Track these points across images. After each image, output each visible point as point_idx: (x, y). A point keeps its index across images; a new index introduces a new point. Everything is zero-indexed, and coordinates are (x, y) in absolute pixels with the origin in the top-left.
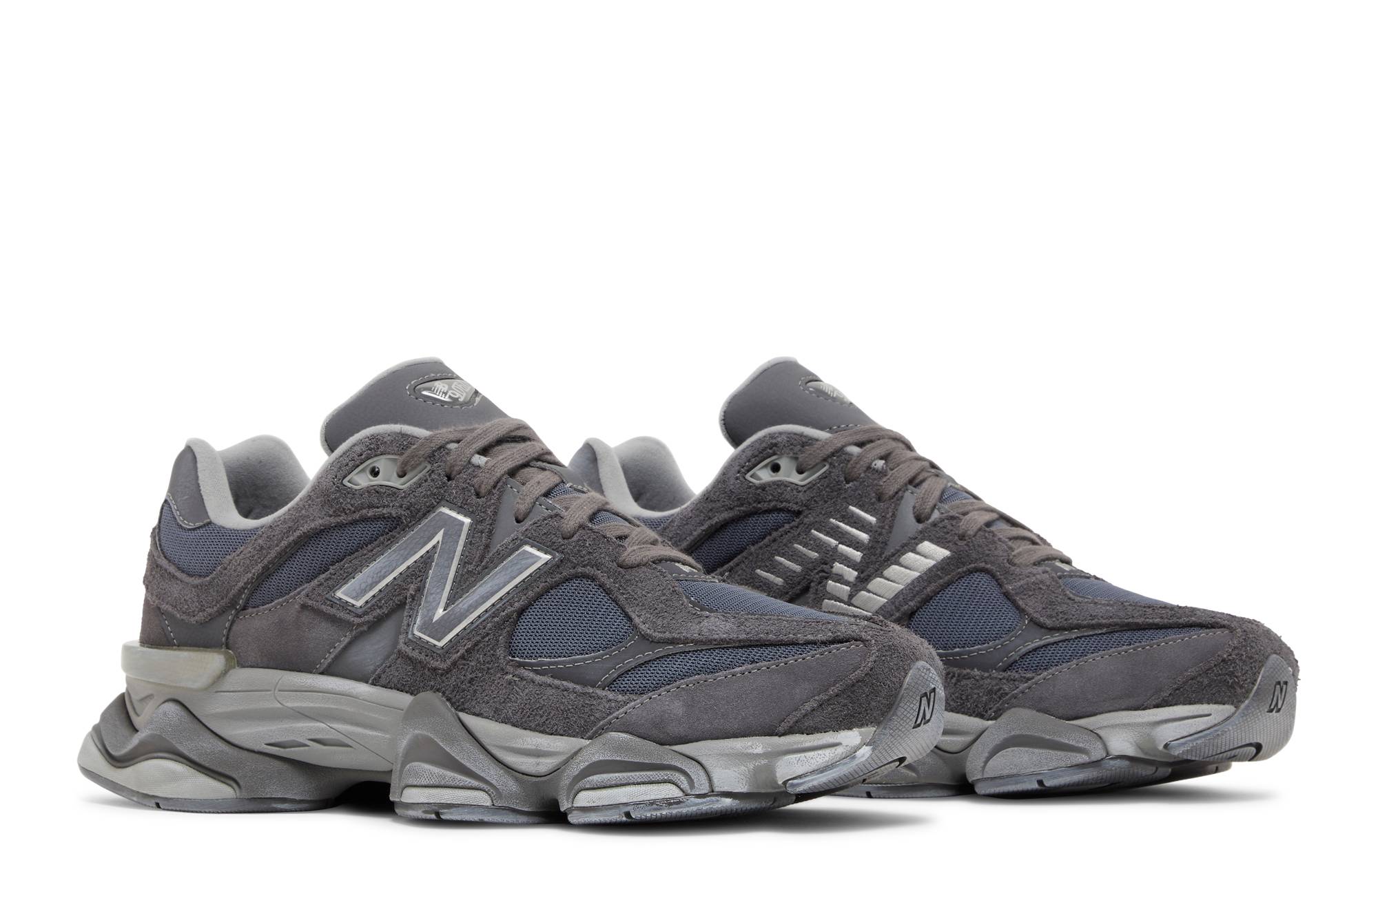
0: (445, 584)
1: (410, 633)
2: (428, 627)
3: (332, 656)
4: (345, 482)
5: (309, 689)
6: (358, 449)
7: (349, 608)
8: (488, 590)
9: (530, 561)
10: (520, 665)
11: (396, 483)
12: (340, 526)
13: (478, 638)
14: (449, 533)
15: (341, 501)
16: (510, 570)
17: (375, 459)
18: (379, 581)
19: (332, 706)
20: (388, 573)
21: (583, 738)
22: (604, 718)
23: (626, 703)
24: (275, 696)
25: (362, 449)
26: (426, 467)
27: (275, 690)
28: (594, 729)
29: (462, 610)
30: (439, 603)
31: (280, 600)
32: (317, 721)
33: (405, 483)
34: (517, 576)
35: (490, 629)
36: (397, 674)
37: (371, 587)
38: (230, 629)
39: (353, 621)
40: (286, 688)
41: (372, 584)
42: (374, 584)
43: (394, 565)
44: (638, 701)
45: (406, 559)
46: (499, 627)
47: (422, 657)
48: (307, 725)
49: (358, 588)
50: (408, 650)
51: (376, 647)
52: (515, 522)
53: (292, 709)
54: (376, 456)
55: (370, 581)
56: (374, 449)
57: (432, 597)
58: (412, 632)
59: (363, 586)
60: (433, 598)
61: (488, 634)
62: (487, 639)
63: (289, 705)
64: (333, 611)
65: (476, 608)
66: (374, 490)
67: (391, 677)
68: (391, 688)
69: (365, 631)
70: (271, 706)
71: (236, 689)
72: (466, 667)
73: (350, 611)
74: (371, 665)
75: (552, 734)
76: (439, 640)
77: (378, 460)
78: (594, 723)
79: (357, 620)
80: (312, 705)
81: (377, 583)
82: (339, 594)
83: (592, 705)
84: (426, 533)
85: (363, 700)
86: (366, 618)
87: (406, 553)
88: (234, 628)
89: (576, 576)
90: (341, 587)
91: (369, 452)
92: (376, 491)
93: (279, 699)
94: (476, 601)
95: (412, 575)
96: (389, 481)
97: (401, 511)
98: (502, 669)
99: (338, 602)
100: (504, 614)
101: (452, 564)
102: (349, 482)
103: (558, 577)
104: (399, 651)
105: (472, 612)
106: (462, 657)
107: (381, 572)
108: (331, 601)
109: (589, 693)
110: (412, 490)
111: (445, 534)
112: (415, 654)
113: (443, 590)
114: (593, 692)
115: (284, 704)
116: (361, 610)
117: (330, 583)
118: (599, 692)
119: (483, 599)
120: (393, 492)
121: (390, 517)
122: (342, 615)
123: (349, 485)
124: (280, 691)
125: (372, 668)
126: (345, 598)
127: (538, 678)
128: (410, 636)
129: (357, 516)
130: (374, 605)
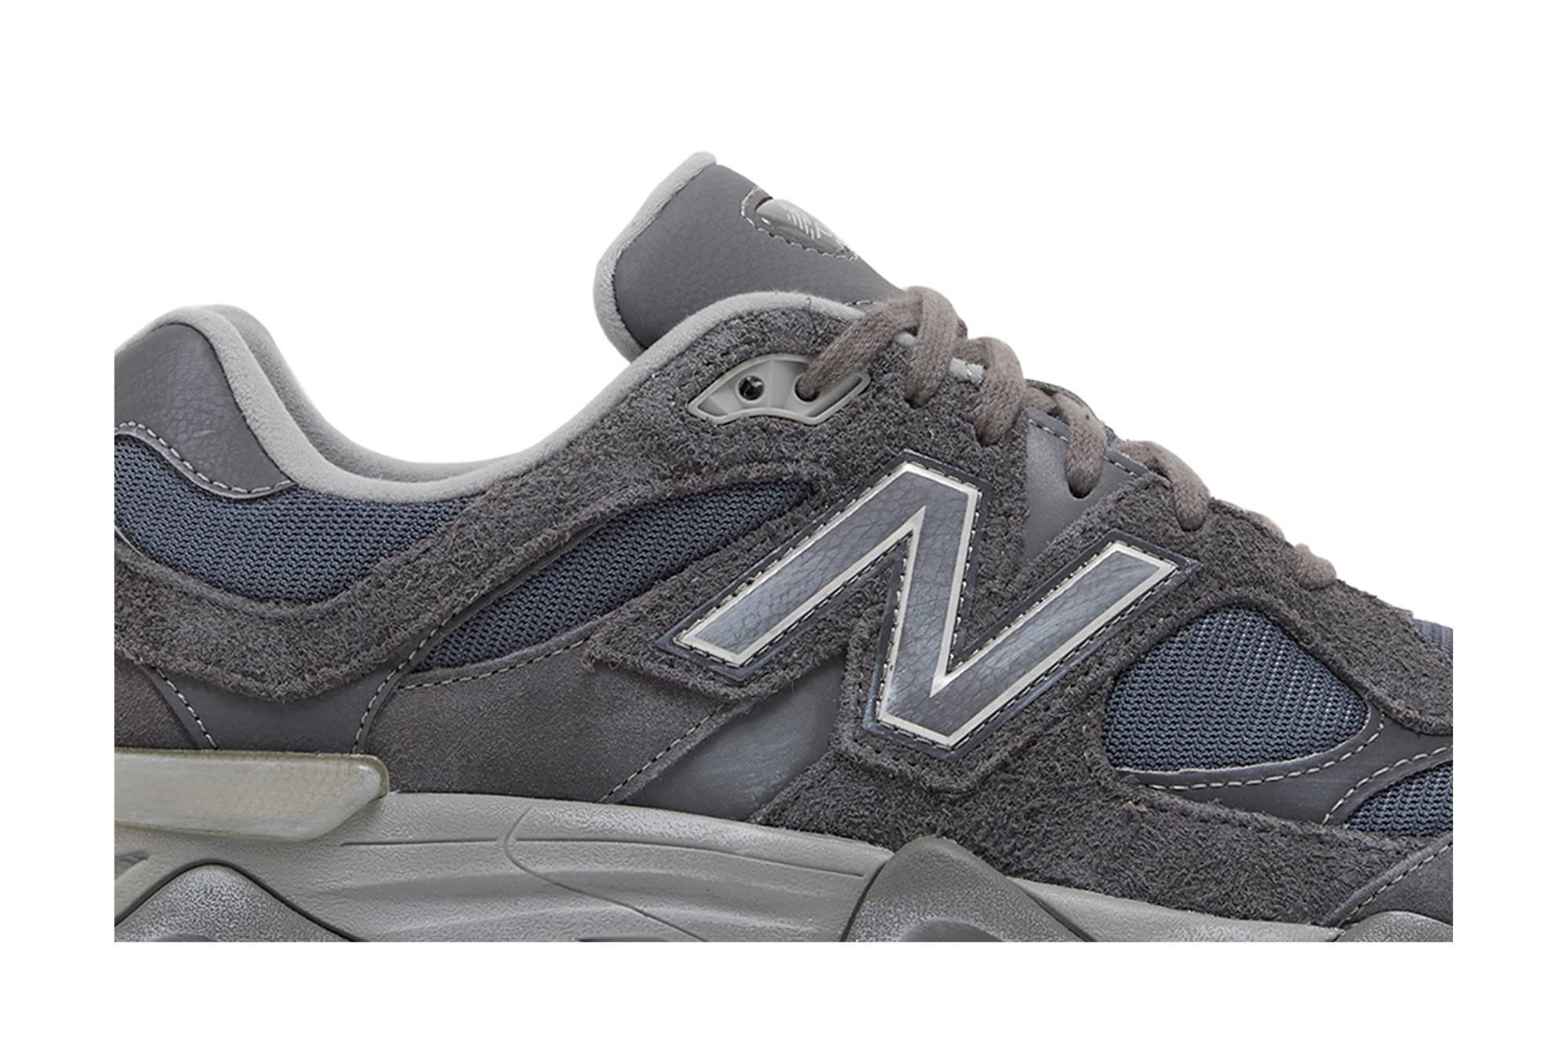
0: (945, 619)
1: (867, 718)
2: (915, 704)
3: (661, 767)
4: (693, 407)
5: (601, 836)
6: (721, 340)
7: (713, 667)
8: (1052, 631)
9: (1138, 573)
10: (1148, 782)
11: (800, 411)
12: (683, 499)
13: (1037, 728)
14: (939, 515)
15: (692, 446)
16: (1095, 592)
17: (759, 361)
18: (787, 613)
19: (653, 871)
20: (805, 596)
21: (1314, 924)
22: (1360, 885)
23: (1401, 855)
24: (506, 851)
25: (729, 341)
26: (859, 381)
27: (508, 837)
28: (1343, 906)
29: (997, 672)
30: (937, 657)
31: (533, 649)
32: (608, 900)
33: (818, 414)
34: (1113, 604)
35: (1062, 710)
36: (834, 802)
37: (769, 625)
38: (380, 712)
39: (726, 694)
40: (540, 835)
41: (770, 618)
42: (776, 619)
43: (818, 579)
44: (1429, 849)
45: (843, 568)
46: (1079, 705)
47: (904, 766)
48: (583, 909)
49: (737, 627)
50: (865, 752)
51: (772, 747)
52: (1070, 495)
53: (545, 877)
54: (760, 354)
55: (765, 612)
56: (756, 341)
57: (919, 646)
58: (874, 714)
59: (750, 623)
60: (924, 647)
61: (1057, 720)
62: (1057, 729)
63: (541, 869)
64: (677, 674)
65: (1029, 667)
66: (759, 424)
67: (817, 807)
68: (820, 831)
69: (744, 715)
70: (498, 871)
71: (403, 838)
72: (1014, 786)
73: (715, 673)
74: (758, 785)
75: (1245, 918)
76: (947, 734)
77: (765, 363)
78: (1340, 895)
79: (734, 693)
80: (601, 868)
81: (781, 616)
82: (689, 638)
83: (1327, 858)
84: (885, 514)
85: (747, 855)
86: (754, 688)
87: (841, 556)
88: (391, 710)
89: (1228, 605)
90: (692, 621)
91: (747, 347)
92: (764, 427)
93: (517, 858)
94: (1028, 653)
95: (860, 600)
96: (782, 407)
97: (816, 470)
98: (1104, 790)
99: (686, 656)
100: (1089, 679)
101: (952, 578)
102: (699, 407)
103: (1192, 609)
104: (840, 757)
105: (1020, 677)
106: (1004, 766)
107: (788, 593)
108: (668, 653)
109: (1319, 836)
110: (837, 427)
111: (928, 519)
112: (886, 761)
113: (942, 630)
114: (1327, 834)
115: (529, 867)
116: (742, 672)
117: (664, 616)
118: (1342, 833)
119: (1042, 649)
120: (799, 432)
121: (796, 479)
122: (696, 680)
123: (703, 415)
124: (519, 840)
125: (759, 790)
126: (704, 647)
127: (1195, 807)
128: (868, 724)
129: (723, 478)
130: (771, 662)
